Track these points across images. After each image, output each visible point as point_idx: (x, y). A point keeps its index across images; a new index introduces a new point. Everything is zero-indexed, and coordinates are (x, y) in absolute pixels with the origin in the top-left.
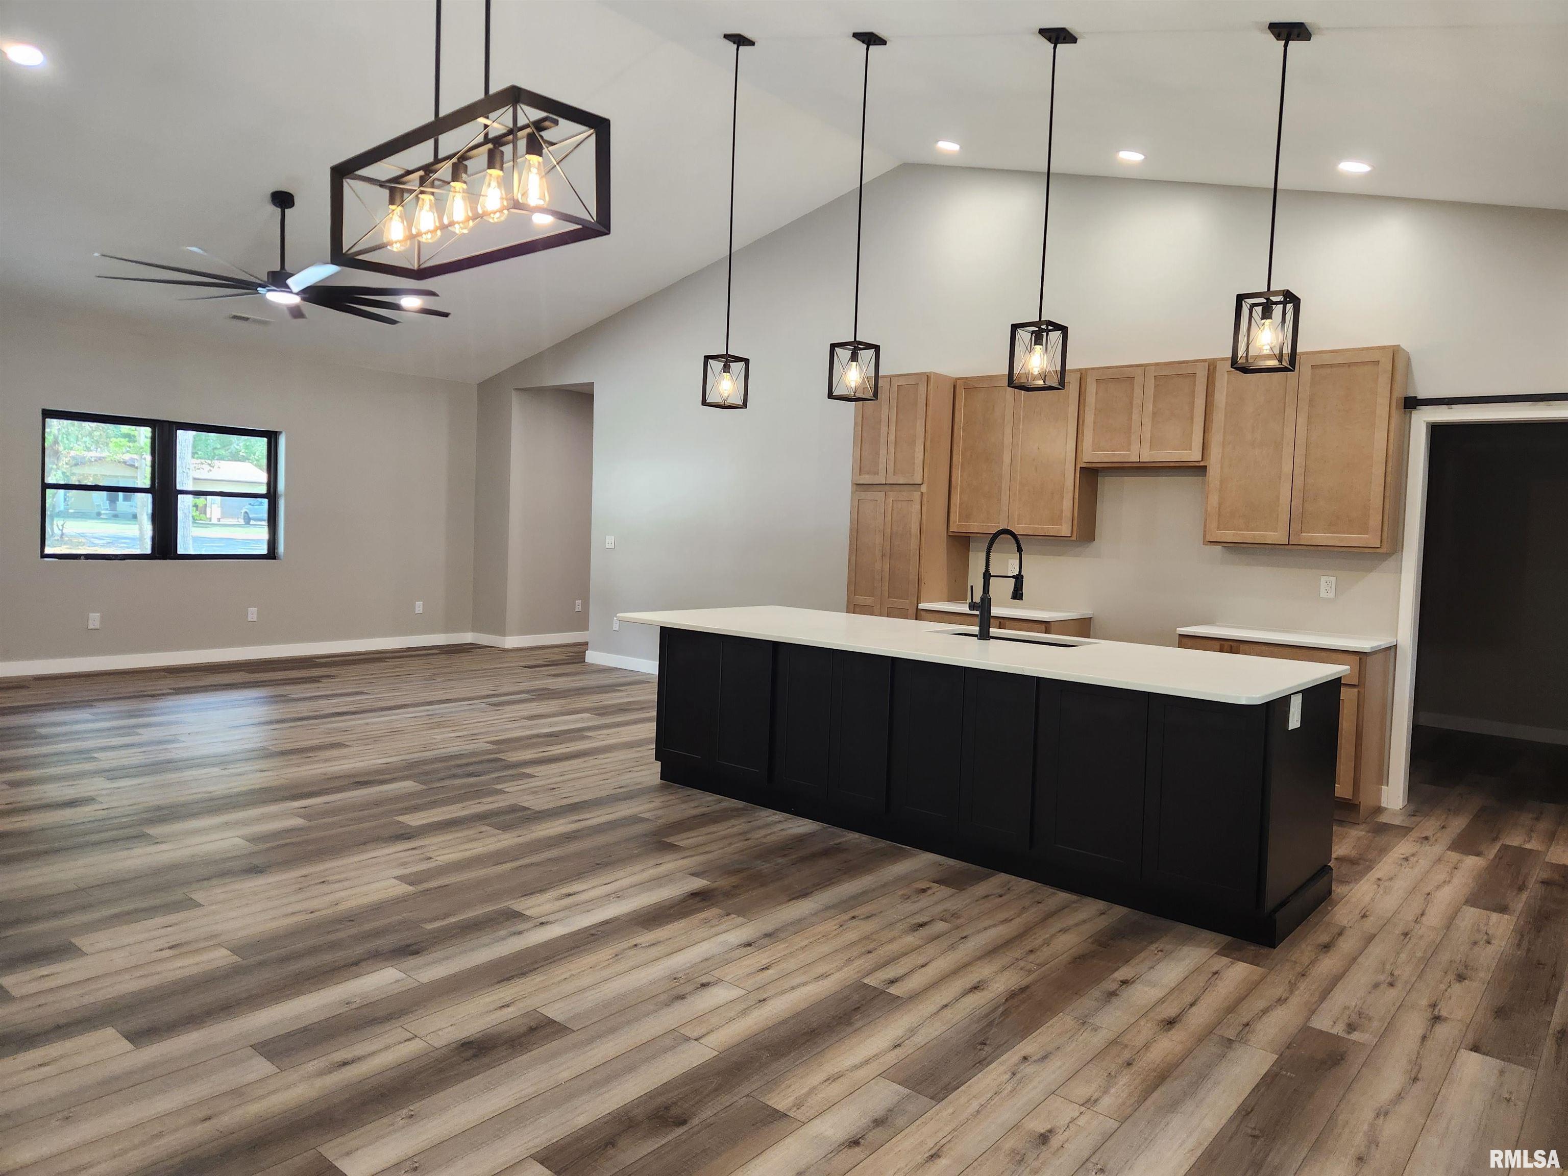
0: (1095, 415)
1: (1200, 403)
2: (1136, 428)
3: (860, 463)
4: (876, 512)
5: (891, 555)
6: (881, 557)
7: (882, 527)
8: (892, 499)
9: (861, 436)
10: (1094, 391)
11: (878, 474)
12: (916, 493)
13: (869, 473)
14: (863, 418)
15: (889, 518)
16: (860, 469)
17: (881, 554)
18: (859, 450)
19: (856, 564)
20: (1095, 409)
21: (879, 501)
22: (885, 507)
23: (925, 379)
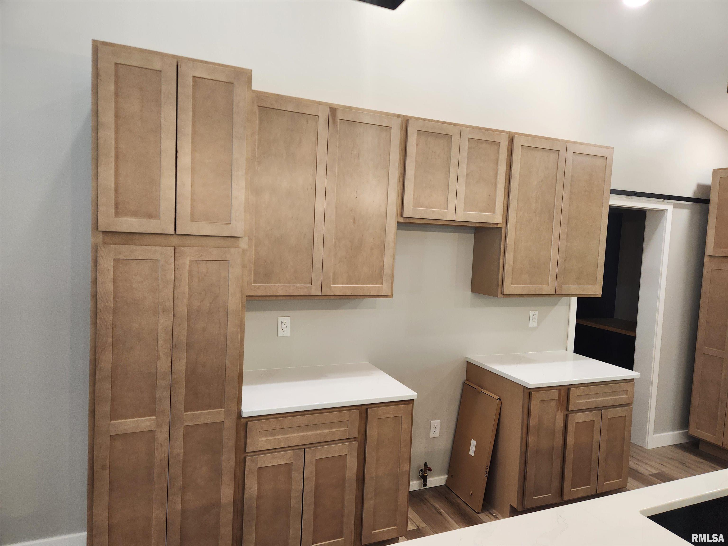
0: (415, 168)
1: (502, 169)
2: (452, 187)
3: (116, 197)
4: (156, 279)
5: (189, 346)
6: (169, 351)
7: (169, 304)
8: (188, 258)
9: (117, 148)
10: (415, 141)
11: (157, 217)
12: (233, 250)
13: (135, 214)
14: (117, 116)
15: (184, 288)
16: (117, 206)
17: (169, 345)
18: (113, 172)
19: (114, 367)
20: (416, 161)
21: (162, 262)
22: (176, 272)
23: (245, 78)
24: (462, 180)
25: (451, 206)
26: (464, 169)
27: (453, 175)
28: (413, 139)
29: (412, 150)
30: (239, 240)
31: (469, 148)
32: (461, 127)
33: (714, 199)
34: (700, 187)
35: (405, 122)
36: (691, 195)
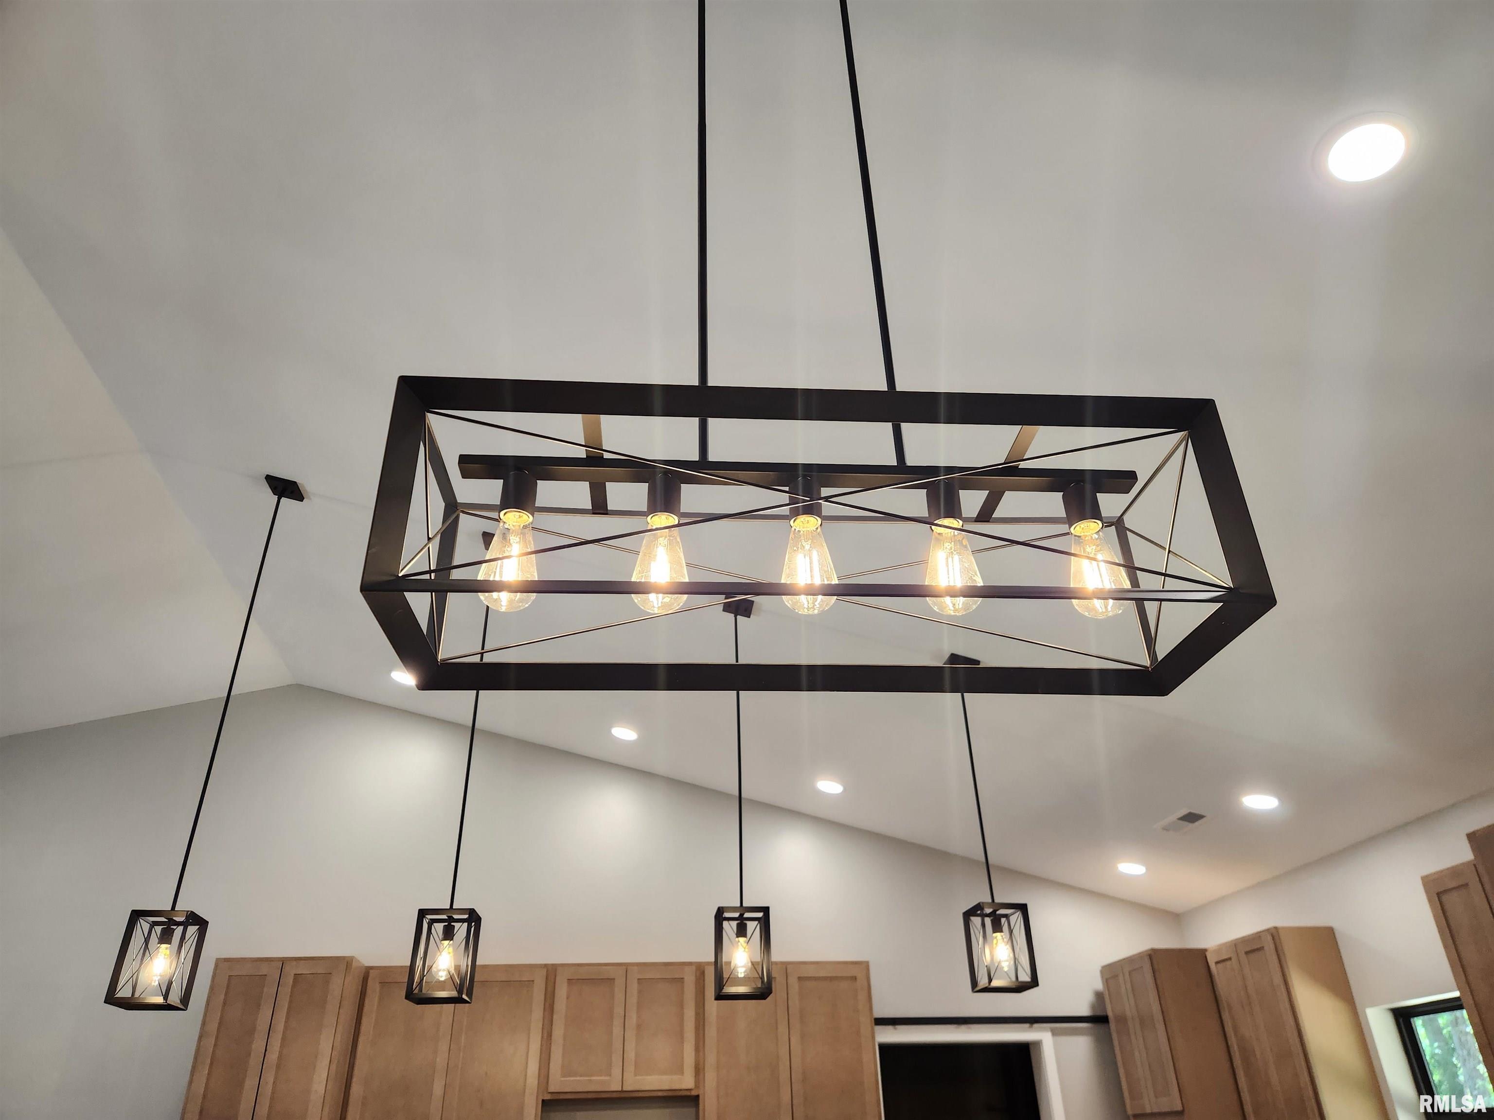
0: (565, 1026)
1: (690, 1013)
2: (617, 1045)
9: (213, 1054)
10: (565, 994)
14: (220, 1024)
18: (205, 1078)
20: (566, 1018)
23: (343, 967)
24: (630, 1036)
25: (617, 1072)
26: (633, 1019)
27: (617, 1031)
28: (562, 991)
29: (561, 1005)
31: (640, 993)
32: (626, 967)
33: (1110, 1014)
34: (1099, 996)
35: (551, 971)
36: (1084, 1011)
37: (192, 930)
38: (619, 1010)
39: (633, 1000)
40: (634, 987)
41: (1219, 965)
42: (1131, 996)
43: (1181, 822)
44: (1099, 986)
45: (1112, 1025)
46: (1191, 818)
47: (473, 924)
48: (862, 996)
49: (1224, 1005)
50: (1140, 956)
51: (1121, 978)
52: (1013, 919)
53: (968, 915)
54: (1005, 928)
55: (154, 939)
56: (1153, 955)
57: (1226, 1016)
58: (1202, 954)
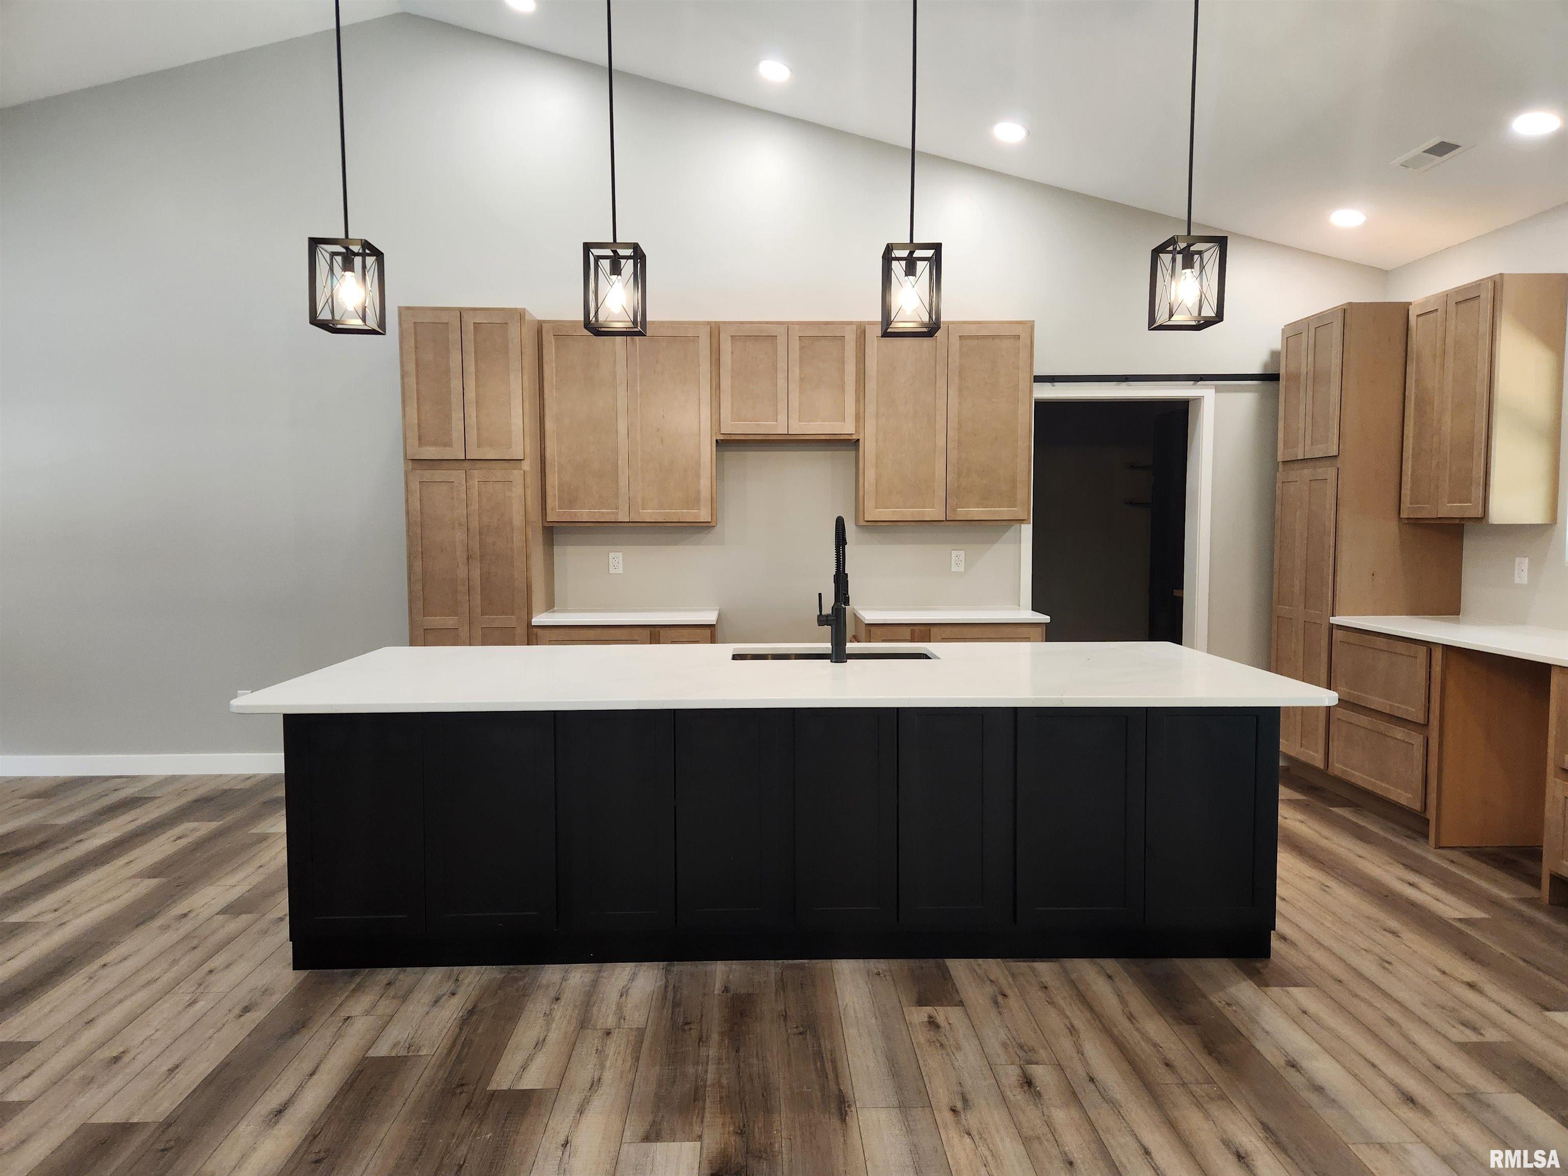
0: (732, 378)
1: (851, 368)
2: (782, 395)
3: (419, 430)
4: (453, 498)
5: (482, 557)
6: (466, 561)
7: (464, 520)
8: (477, 480)
9: (418, 391)
10: (730, 349)
11: (450, 445)
12: (515, 472)
13: (435, 444)
14: (417, 365)
15: (475, 506)
16: (420, 439)
17: (465, 556)
18: (415, 411)
19: (424, 572)
20: (732, 371)
21: (456, 484)
22: (468, 492)
23: (517, 317)
24: (794, 387)
25: (782, 418)
26: (795, 373)
27: (781, 382)
28: (726, 346)
29: (726, 358)
30: (521, 463)
31: (801, 348)
32: (788, 325)
33: (1282, 372)
34: (1275, 356)
35: (715, 330)
36: (1256, 370)
37: (370, 260)
38: (782, 365)
39: (795, 354)
40: (795, 344)
41: (1420, 319)
42: (1311, 352)
43: (1426, 154)
44: (1277, 345)
45: (1282, 382)
46: (1442, 149)
47: (639, 260)
48: (1023, 354)
49: (1412, 355)
50: (1332, 312)
51: (1304, 336)
52: (1206, 256)
53: (1156, 253)
54: (1197, 265)
55: (337, 268)
56: (1347, 311)
57: (1412, 369)
58: (1405, 307)
